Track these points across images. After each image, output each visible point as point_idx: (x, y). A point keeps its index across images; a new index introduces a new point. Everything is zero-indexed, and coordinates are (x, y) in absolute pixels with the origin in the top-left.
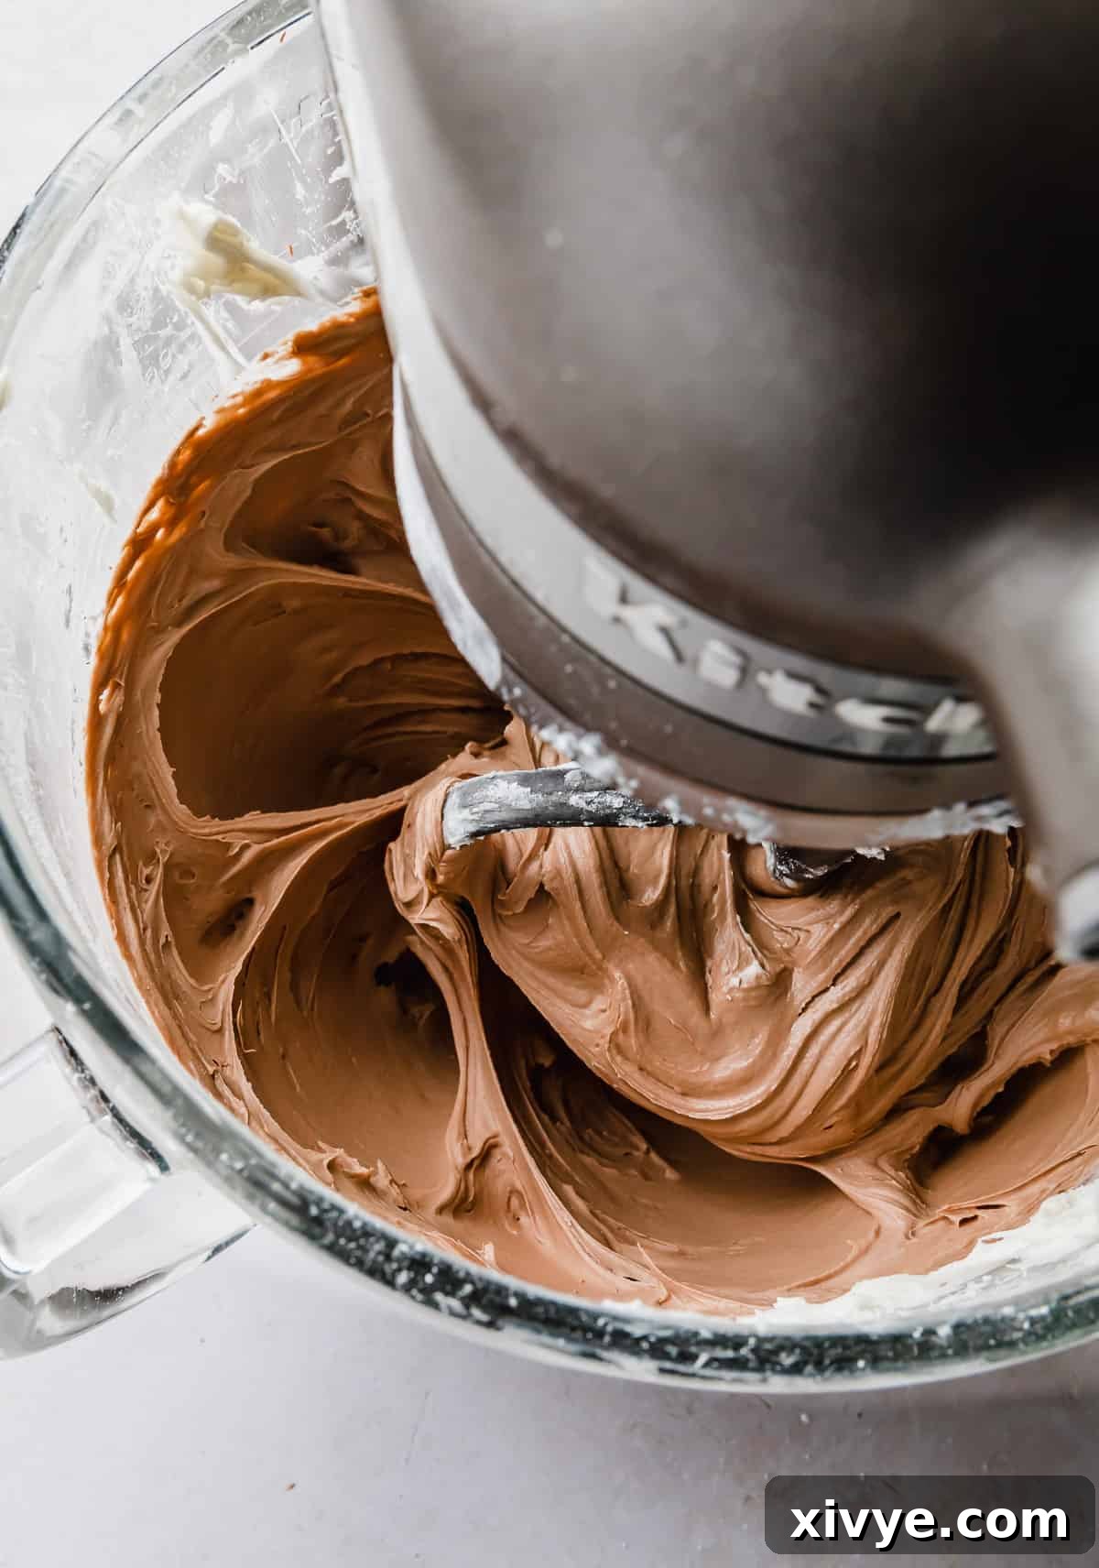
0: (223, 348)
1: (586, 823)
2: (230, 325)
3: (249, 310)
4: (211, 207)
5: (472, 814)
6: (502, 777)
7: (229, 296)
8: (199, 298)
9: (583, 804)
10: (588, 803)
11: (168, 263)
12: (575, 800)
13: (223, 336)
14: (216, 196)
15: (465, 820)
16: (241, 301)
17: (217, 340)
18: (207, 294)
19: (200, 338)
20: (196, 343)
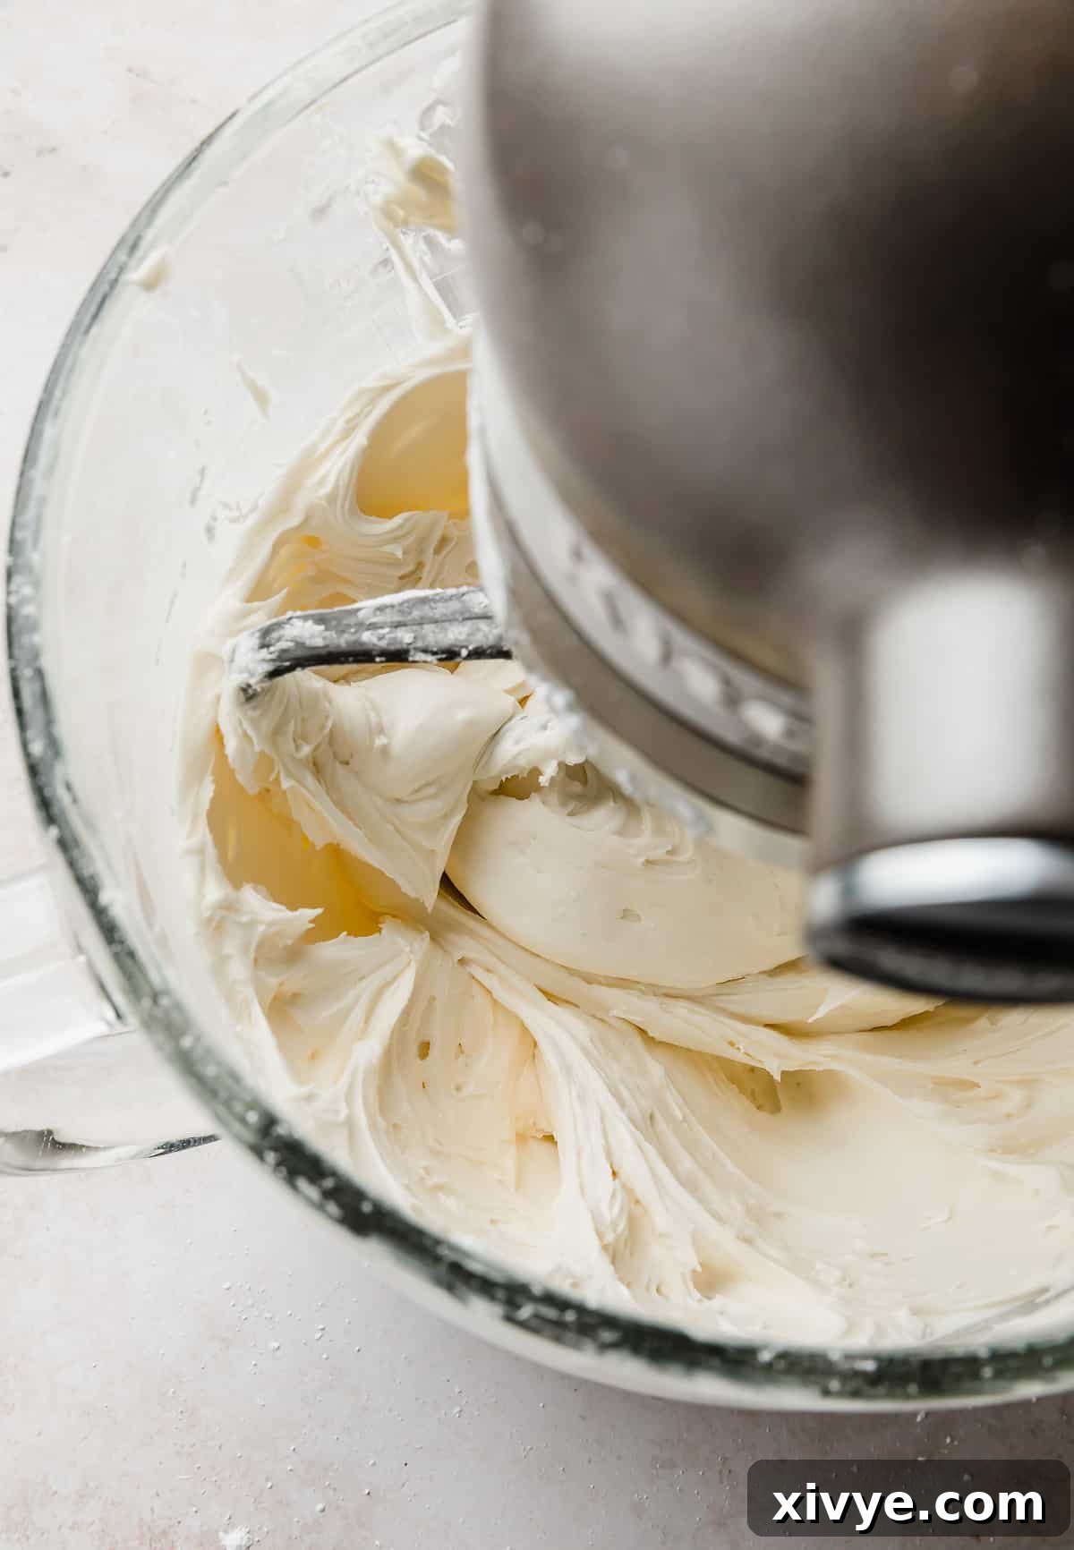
0: (415, 279)
1: (378, 659)
2: (427, 259)
3: (450, 249)
4: (425, 144)
5: (271, 653)
6: (298, 617)
7: (431, 231)
8: (396, 226)
9: (375, 640)
10: (381, 638)
11: (370, 187)
12: (368, 637)
13: (416, 265)
14: (431, 135)
15: (264, 660)
16: (441, 237)
17: (409, 267)
18: (405, 223)
19: (392, 263)
20: (389, 268)
